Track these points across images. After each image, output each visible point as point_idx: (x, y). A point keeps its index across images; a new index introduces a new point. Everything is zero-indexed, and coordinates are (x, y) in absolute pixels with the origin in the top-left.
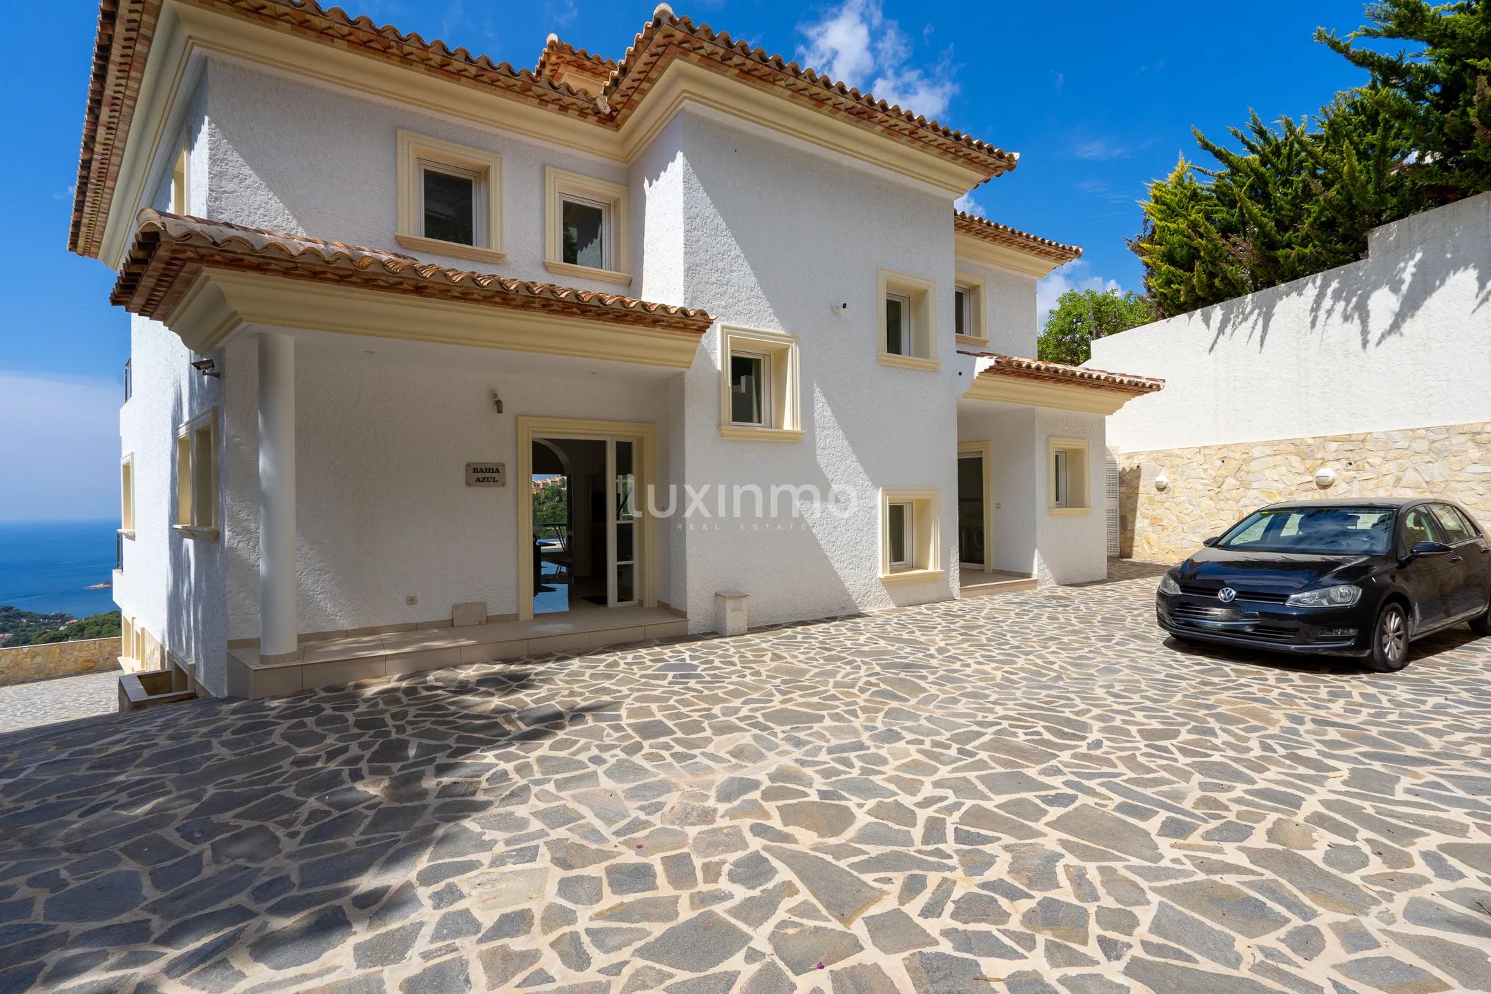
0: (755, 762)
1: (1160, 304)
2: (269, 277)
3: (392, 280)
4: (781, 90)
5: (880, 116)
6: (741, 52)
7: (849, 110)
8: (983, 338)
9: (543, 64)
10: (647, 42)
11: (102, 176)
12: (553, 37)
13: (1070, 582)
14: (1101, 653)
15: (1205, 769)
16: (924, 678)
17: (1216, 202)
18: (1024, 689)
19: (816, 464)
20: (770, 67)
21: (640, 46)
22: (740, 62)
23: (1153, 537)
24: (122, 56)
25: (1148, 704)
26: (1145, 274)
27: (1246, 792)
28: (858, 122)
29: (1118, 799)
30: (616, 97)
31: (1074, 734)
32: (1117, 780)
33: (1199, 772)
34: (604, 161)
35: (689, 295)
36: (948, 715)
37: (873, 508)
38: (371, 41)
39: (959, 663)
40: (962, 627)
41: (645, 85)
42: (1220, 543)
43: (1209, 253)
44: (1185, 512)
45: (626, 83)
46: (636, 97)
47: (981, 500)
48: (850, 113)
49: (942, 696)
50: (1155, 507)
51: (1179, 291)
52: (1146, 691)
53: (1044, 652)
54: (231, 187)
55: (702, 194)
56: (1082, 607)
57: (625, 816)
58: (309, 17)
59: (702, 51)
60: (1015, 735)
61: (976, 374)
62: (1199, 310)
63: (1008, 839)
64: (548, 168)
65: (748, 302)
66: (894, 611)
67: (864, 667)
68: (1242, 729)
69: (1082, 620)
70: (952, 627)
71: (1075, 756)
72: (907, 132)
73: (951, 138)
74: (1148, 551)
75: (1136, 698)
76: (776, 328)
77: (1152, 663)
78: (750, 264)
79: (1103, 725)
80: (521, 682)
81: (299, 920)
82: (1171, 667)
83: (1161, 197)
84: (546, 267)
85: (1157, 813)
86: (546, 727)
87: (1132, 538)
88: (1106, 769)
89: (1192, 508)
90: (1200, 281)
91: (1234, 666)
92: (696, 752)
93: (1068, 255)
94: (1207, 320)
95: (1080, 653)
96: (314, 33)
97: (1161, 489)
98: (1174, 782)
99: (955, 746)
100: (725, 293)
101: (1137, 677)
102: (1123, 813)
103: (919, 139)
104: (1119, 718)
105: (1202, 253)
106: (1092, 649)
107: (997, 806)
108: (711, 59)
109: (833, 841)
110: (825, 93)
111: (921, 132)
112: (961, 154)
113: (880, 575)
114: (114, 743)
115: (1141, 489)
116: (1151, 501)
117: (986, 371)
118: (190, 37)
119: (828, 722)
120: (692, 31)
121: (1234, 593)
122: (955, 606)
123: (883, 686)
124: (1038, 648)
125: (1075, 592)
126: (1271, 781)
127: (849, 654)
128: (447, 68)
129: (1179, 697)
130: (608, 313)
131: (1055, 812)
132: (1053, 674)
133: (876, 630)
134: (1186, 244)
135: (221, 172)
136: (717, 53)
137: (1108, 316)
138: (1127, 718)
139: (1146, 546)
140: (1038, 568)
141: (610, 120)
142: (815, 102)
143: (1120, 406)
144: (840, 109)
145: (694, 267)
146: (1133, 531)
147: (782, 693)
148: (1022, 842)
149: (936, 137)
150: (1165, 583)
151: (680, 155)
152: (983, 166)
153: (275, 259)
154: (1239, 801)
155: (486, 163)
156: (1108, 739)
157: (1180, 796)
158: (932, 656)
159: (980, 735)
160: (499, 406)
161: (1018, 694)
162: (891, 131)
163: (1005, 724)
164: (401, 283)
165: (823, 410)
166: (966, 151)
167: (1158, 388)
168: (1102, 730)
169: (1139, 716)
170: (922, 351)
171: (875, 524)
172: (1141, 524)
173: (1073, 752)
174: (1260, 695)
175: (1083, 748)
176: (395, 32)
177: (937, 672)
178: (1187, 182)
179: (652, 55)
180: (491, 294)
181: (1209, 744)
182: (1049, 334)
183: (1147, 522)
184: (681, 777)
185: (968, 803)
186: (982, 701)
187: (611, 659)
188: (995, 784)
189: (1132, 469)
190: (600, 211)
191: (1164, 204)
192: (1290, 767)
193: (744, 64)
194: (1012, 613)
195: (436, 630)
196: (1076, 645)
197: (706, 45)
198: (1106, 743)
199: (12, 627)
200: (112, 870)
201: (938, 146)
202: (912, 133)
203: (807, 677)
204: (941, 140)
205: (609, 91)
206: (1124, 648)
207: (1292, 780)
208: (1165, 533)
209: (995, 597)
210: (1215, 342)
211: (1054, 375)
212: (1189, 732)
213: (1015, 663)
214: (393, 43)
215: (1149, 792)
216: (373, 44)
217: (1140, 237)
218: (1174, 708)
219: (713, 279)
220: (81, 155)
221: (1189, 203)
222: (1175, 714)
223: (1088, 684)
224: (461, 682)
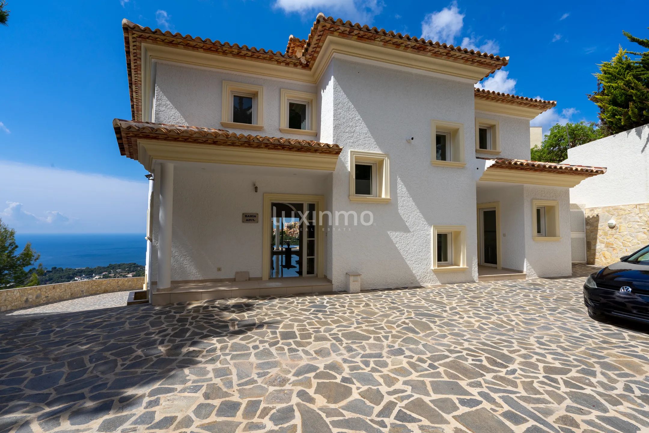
0: (323, 357)
1: (609, 128)
2: (160, 141)
3: (204, 139)
4: (378, 42)
5: (429, 48)
6: (357, 28)
7: (413, 47)
8: (498, 150)
9: (289, 48)
10: (316, 30)
11: (138, 111)
12: (291, 36)
13: (547, 276)
14: (546, 318)
15: (575, 397)
16: (434, 322)
17: (643, 69)
18: (488, 334)
19: (398, 214)
20: (372, 33)
21: (313, 32)
22: (357, 33)
23: (607, 254)
24: (135, 66)
25: (560, 351)
26: (600, 112)
27: (598, 417)
28: (418, 52)
29: (506, 408)
30: (308, 56)
31: (502, 364)
32: (513, 396)
33: (571, 399)
34: (305, 84)
35: (335, 138)
36: (436, 344)
37: (429, 235)
38: (211, 48)
39: (458, 316)
40: (470, 297)
41: (318, 49)
42: (630, 259)
43: (638, 97)
44: (628, 240)
45: (310, 49)
46: (315, 55)
47: (495, 232)
48: (413, 49)
49: (439, 333)
50: (608, 237)
51: (620, 119)
52: (562, 343)
53: (510, 314)
54: (163, 109)
55: (342, 93)
56: (548, 291)
57: (248, 377)
58: (188, 42)
59: (339, 31)
60: (466, 360)
61: (486, 169)
62: (634, 130)
63: (425, 422)
64: (282, 90)
65: (363, 140)
66: (439, 286)
67: (406, 314)
68: (616, 375)
69: (543, 298)
70: (466, 296)
71: (495, 377)
72: (445, 54)
73: (469, 53)
74: (605, 261)
75: (554, 346)
76: (378, 151)
77: (574, 326)
78: (365, 122)
79: (523, 360)
80: (248, 307)
81: (96, 404)
82: (588, 330)
83: (607, 70)
84: (281, 131)
85: (527, 421)
86: (245, 329)
87: (594, 254)
88: (510, 388)
89: (632, 238)
90: (633, 113)
91: (631, 333)
92: (300, 349)
93: (548, 106)
94: (639, 134)
95: (533, 316)
96: (191, 48)
97: (612, 227)
98: (550, 403)
99: (429, 362)
100: (353, 136)
101: (561, 334)
102: (505, 418)
103: (452, 56)
104: (536, 357)
105: (634, 98)
106: (541, 315)
107: (431, 401)
108: (344, 33)
109: (332, 406)
110: (400, 41)
111: (452, 53)
112: (475, 61)
113: (432, 268)
114: (99, 319)
115: (599, 227)
116: (606, 234)
117: (491, 167)
118: (150, 56)
119: (371, 341)
120: (334, 22)
121: (630, 289)
122: (473, 286)
123: (410, 325)
124: (508, 311)
125: (547, 282)
126: (621, 413)
127: (402, 307)
128: (240, 54)
129: (583, 348)
130: (293, 148)
131: (463, 410)
132: (509, 327)
133: (424, 295)
134: (624, 94)
135: (159, 104)
136: (346, 30)
137: (579, 136)
138: (540, 358)
139: (603, 259)
140: (526, 268)
141: (307, 66)
142: (395, 46)
143: (578, 183)
144: (409, 48)
145: (338, 126)
146: (595, 250)
147: (358, 323)
148: (433, 425)
149: (460, 54)
150: (589, 281)
151: (332, 77)
152: (489, 65)
153: (160, 134)
154: (589, 423)
155: (257, 90)
156: (521, 369)
157: (548, 412)
158: (446, 311)
159: (447, 357)
160: (256, 189)
161: (482, 336)
162: (436, 54)
163: (465, 353)
164: (208, 140)
165: (401, 188)
166: (478, 59)
167: (602, 172)
168: (521, 363)
169: (549, 358)
170: (456, 158)
171: (429, 243)
172: (600, 246)
173: (495, 374)
174: (641, 353)
175: (503, 372)
176: (219, 42)
177: (443, 320)
178: (624, 60)
179: (319, 36)
180: (243, 143)
181: (587, 381)
182: (545, 147)
183: (603, 245)
184: (285, 360)
185: (416, 396)
186: (459, 338)
187: (292, 300)
188: (437, 387)
189: (593, 217)
190: (305, 105)
191: (609, 74)
192: (640, 405)
193: (359, 33)
194: (504, 291)
195: (227, 282)
196: (532, 312)
197: (341, 28)
198: (519, 371)
199: (136, 270)
200: (58, 370)
201: (462, 58)
202: (447, 54)
203: (375, 316)
204: (463, 55)
205: (304, 54)
206: (562, 316)
207: (636, 414)
208: (615, 252)
209: (499, 282)
210: (645, 146)
211: (532, 167)
212: (578, 372)
213: (490, 318)
214: (219, 47)
215: (529, 407)
216: (212, 49)
217: (596, 93)
218: (575, 355)
219: (347, 130)
220: (130, 104)
221: (625, 71)
222: (574, 359)
223: (528, 335)
224: (227, 305)
